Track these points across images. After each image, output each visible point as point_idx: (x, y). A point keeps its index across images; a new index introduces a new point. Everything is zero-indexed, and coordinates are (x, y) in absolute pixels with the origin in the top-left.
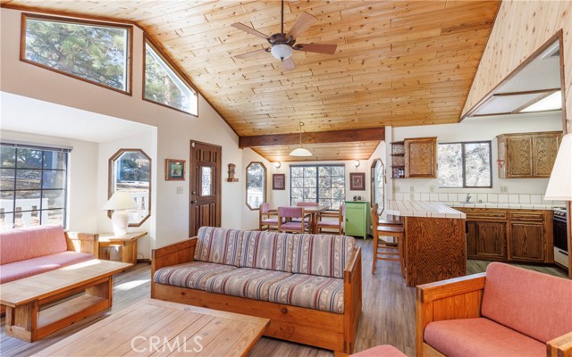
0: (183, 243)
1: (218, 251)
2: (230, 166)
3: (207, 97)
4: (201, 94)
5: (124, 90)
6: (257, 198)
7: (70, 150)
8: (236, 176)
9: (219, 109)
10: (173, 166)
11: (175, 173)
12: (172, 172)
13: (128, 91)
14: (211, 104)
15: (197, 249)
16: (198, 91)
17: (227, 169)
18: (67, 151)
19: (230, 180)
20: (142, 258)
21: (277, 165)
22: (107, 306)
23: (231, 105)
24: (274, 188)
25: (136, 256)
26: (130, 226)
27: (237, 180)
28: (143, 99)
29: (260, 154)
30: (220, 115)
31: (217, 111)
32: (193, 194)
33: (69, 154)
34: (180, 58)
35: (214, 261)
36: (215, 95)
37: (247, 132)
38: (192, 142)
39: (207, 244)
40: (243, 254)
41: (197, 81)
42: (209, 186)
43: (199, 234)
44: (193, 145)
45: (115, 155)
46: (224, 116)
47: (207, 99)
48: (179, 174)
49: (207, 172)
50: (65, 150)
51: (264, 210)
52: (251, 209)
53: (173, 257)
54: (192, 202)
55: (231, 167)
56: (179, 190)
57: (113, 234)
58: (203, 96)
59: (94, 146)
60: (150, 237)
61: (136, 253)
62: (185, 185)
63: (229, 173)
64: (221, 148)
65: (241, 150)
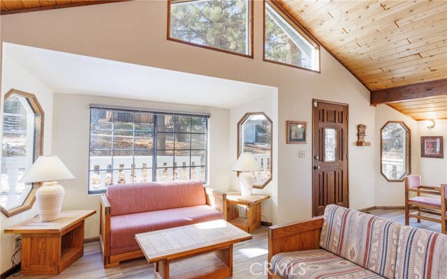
0: (305, 224)
1: (354, 245)
2: (359, 127)
3: (330, 48)
4: (323, 46)
5: (247, 54)
6: (395, 167)
7: (209, 117)
8: (366, 139)
9: (344, 61)
10: (294, 128)
11: (296, 135)
12: (293, 134)
13: (250, 55)
14: (335, 57)
15: (323, 233)
16: (319, 43)
17: (356, 131)
18: (207, 117)
19: (359, 144)
20: (265, 221)
21: (429, 124)
22: (228, 274)
23: (360, 52)
24: (423, 155)
25: (260, 218)
26: (254, 187)
27: (369, 144)
28: (264, 60)
29: (400, 111)
30: (347, 67)
31: (343, 64)
32: (315, 158)
33: (209, 120)
34: (300, 9)
35: (349, 258)
36: (341, 43)
37: (382, 85)
38: (314, 101)
39: (337, 231)
40: (400, 263)
41: (318, 31)
42: (333, 150)
43: (326, 214)
44: (316, 104)
45: (242, 119)
46: (351, 68)
47: (330, 52)
48: (301, 136)
49: (330, 134)
50: (206, 117)
51: (412, 184)
52: (388, 181)
53: (293, 241)
54: (315, 168)
55: (361, 129)
56: (301, 154)
57: (240, 194)
58: (326, 48)
59: (226, 112)
60: (272, 202)
61: (260, 215)
62: (307, 147)
63: (358, 135)
64: (347, 107)
65: (373, 108)
